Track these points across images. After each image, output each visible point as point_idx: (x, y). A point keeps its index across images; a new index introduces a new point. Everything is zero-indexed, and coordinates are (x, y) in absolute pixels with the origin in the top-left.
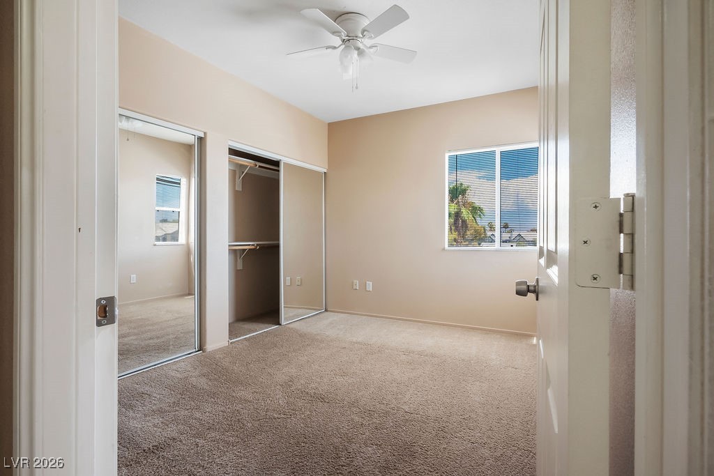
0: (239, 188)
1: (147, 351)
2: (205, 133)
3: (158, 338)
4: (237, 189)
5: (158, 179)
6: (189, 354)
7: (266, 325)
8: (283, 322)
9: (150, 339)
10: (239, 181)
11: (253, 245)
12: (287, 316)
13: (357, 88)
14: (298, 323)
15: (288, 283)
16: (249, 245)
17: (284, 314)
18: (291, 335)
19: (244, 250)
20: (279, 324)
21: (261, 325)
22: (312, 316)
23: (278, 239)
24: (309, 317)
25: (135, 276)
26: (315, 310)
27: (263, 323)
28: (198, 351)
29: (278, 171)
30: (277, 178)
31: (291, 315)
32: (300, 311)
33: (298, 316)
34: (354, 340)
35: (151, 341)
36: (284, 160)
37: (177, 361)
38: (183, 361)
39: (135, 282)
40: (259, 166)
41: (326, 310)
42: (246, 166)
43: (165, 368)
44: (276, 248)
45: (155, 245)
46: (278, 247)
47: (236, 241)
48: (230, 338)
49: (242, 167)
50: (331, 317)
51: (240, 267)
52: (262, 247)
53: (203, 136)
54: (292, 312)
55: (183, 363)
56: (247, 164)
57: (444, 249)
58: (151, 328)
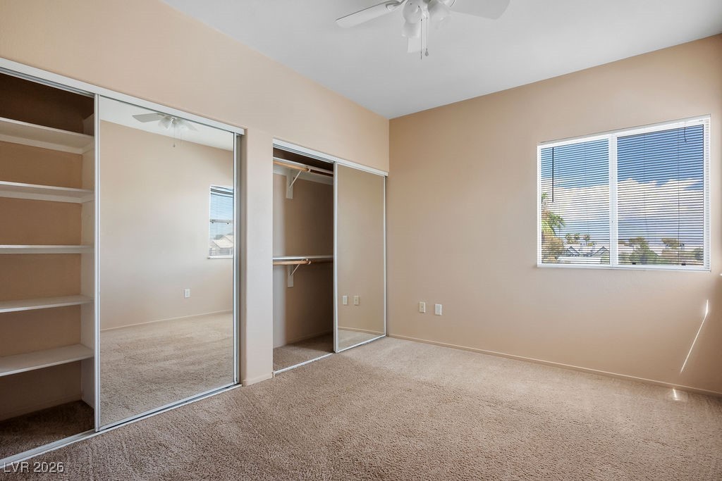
0: (290, 195)
1: (183, 381)
2: (246, 130)
3: (200, 363)
4: (287, 197)
5: (212, 190)
6: (227, 388)
7: (319, 352)
8: (337, 349)
9: (193, 364)
10: (290, 189)
11: (304, 260)
12: (342, 340)
13: (427, 54)
14: (354, 351)
15: (345, 302)
16: (300, 259)
17: (339, 340)
18: (346, 367)
19: (295, 266)
20: (332, 351)
21: (313, 352)
22: (371, 342)
23: (332, 253)
24: (367, 343)
25: (189, 290)
26: (375, 334)
27: (315, 348)
28: (238, 384)
29: (332, 175)
30: (330, 184)
31: (348, 339)
32: (358, 335)
33: (354, 341)
34: (422, 378)
35: (191, 367)
36: (338, 161)
37: (211, 398)
38: (218, 397)
39: (189, 296)
40: (312, 171)
41: (387, 335)
42: (298, 171)
43: (195, 407)
44: (330, 263)
45: (209, 258)
46: (331, 262)
47: (287, 255)
48: (275, 369)
49: (293, 171)
50: (394, 345)
51: (291, 284)
52: (314, 262)
53: (243, 134)
54: (349, 336)
55: (217, 401)
56: (296, 168)
57: (536, 266)
58: (195, 350)
